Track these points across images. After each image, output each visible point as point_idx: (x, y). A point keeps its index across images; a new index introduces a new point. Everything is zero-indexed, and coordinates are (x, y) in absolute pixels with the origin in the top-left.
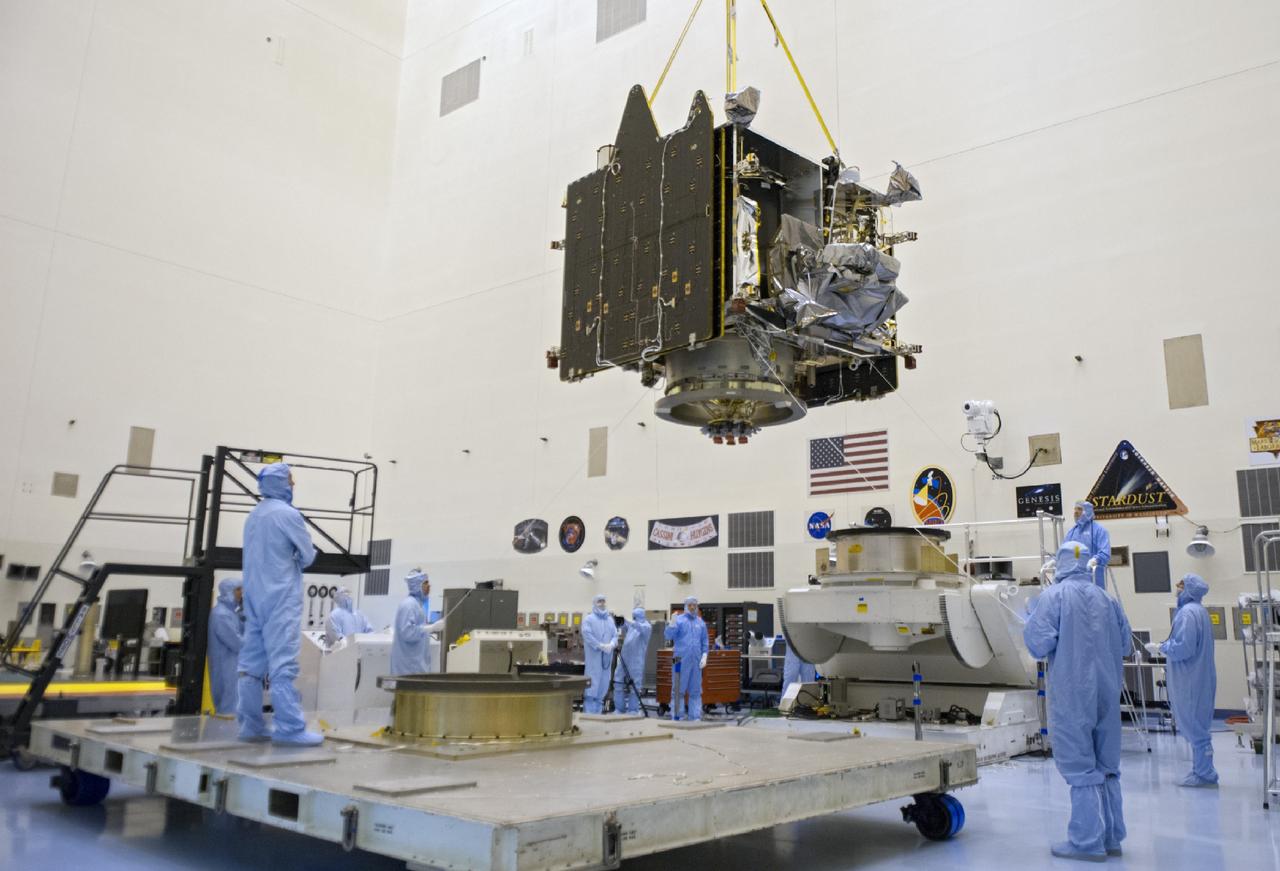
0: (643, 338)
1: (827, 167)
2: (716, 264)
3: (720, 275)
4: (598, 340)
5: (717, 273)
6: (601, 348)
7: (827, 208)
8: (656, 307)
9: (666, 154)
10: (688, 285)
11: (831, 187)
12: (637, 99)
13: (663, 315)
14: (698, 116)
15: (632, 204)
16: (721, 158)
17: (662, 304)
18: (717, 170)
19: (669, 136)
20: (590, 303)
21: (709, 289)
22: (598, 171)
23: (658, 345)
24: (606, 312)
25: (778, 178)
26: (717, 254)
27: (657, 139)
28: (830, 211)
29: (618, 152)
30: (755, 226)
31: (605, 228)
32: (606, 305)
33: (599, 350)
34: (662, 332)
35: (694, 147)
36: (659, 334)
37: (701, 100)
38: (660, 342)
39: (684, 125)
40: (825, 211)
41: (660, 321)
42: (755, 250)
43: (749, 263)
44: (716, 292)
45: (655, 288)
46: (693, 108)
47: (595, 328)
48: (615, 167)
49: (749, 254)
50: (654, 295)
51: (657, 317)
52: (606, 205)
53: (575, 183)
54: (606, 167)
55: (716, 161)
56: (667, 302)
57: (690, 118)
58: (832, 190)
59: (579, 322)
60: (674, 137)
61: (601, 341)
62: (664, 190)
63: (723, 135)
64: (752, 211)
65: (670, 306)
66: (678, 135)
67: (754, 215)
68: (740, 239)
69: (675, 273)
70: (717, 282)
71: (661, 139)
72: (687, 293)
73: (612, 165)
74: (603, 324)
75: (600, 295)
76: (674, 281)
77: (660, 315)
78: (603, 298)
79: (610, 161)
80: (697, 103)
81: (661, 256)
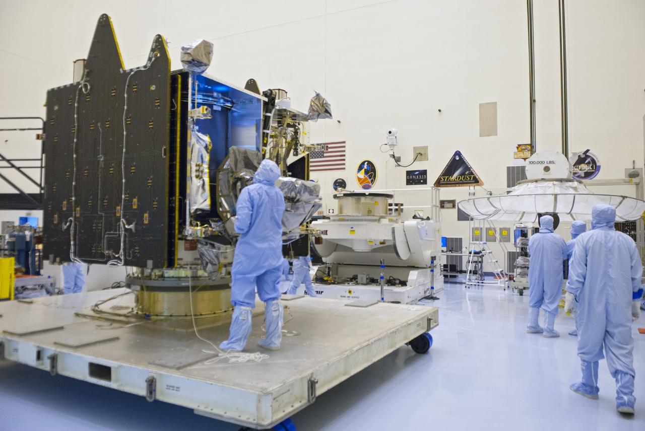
0: (108, 249)
1: (266, 100)
2: (171, 202)
3: (175, 212)
4: (72, 238)
5: (171, 210)
6: (75, 245)
7: (265, 131)
8: (119, 225)
9: (128, 86)
10: (146, 215)
11: (268, 114)
12: (104, 27)
13: (125, 235)
14: (157, 59)
15: (99, 124)
16: (177, 104)
17: (124, 226)
18: (173, 114)
19: (131, 70)
20: (65, 202)
21: (164, 224)
22: (72, 85)
23: (121, 260)
24: (78, 215)
25: (228, 101)
26: (172, 193)
27: (121, 71)
28: (267, 134)
29: (88, 73)
30: (207, 158)
31: (78, 138)
32: (78, 209)
33: (72, 247)
34: (124, 250)
35: (153, 88)
36: (122, 251)
37: (159, 45)
38: (122, 258)
39: (144, 64)
40: (264, 133)
41: (122, 240)
42: (207, 179)
43: (201, 190)
44: (171, 228)
45: (118, 208)
46: (153, 50)
47: (69, 226)
48: (86, 86)
49: (201, 182)
50: (118, 215)
51: (119, 235)
52: (78, 118)
53: (53, 90)
54: (78, 83)
55: (172, 106)
56: (129, 224)
57: (150, 59)
58: (269, 117)
59: (56, 216)
60: (136, 72)
61: (75, 240)
62: (126, 121)
63: (180, 80)
64: (204, 145)
65: (130, 229)
66: (138, 72)
67: (206, 147)
68: (194, 168)
69: (135, 200)
70: (171, 218)
71: (125, 71)
72: (146, 222)
73: (82, 82)
74: (75, 225)
75: (73, 199)
76: (135, 207)
77: (123, 233)
78: (76, 201)
79: (82, 79)
80: (156, 46)
81: (124, 181)
